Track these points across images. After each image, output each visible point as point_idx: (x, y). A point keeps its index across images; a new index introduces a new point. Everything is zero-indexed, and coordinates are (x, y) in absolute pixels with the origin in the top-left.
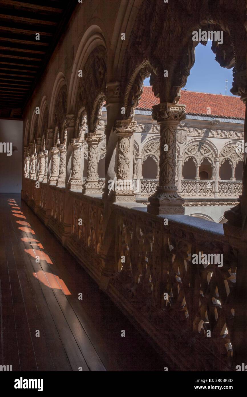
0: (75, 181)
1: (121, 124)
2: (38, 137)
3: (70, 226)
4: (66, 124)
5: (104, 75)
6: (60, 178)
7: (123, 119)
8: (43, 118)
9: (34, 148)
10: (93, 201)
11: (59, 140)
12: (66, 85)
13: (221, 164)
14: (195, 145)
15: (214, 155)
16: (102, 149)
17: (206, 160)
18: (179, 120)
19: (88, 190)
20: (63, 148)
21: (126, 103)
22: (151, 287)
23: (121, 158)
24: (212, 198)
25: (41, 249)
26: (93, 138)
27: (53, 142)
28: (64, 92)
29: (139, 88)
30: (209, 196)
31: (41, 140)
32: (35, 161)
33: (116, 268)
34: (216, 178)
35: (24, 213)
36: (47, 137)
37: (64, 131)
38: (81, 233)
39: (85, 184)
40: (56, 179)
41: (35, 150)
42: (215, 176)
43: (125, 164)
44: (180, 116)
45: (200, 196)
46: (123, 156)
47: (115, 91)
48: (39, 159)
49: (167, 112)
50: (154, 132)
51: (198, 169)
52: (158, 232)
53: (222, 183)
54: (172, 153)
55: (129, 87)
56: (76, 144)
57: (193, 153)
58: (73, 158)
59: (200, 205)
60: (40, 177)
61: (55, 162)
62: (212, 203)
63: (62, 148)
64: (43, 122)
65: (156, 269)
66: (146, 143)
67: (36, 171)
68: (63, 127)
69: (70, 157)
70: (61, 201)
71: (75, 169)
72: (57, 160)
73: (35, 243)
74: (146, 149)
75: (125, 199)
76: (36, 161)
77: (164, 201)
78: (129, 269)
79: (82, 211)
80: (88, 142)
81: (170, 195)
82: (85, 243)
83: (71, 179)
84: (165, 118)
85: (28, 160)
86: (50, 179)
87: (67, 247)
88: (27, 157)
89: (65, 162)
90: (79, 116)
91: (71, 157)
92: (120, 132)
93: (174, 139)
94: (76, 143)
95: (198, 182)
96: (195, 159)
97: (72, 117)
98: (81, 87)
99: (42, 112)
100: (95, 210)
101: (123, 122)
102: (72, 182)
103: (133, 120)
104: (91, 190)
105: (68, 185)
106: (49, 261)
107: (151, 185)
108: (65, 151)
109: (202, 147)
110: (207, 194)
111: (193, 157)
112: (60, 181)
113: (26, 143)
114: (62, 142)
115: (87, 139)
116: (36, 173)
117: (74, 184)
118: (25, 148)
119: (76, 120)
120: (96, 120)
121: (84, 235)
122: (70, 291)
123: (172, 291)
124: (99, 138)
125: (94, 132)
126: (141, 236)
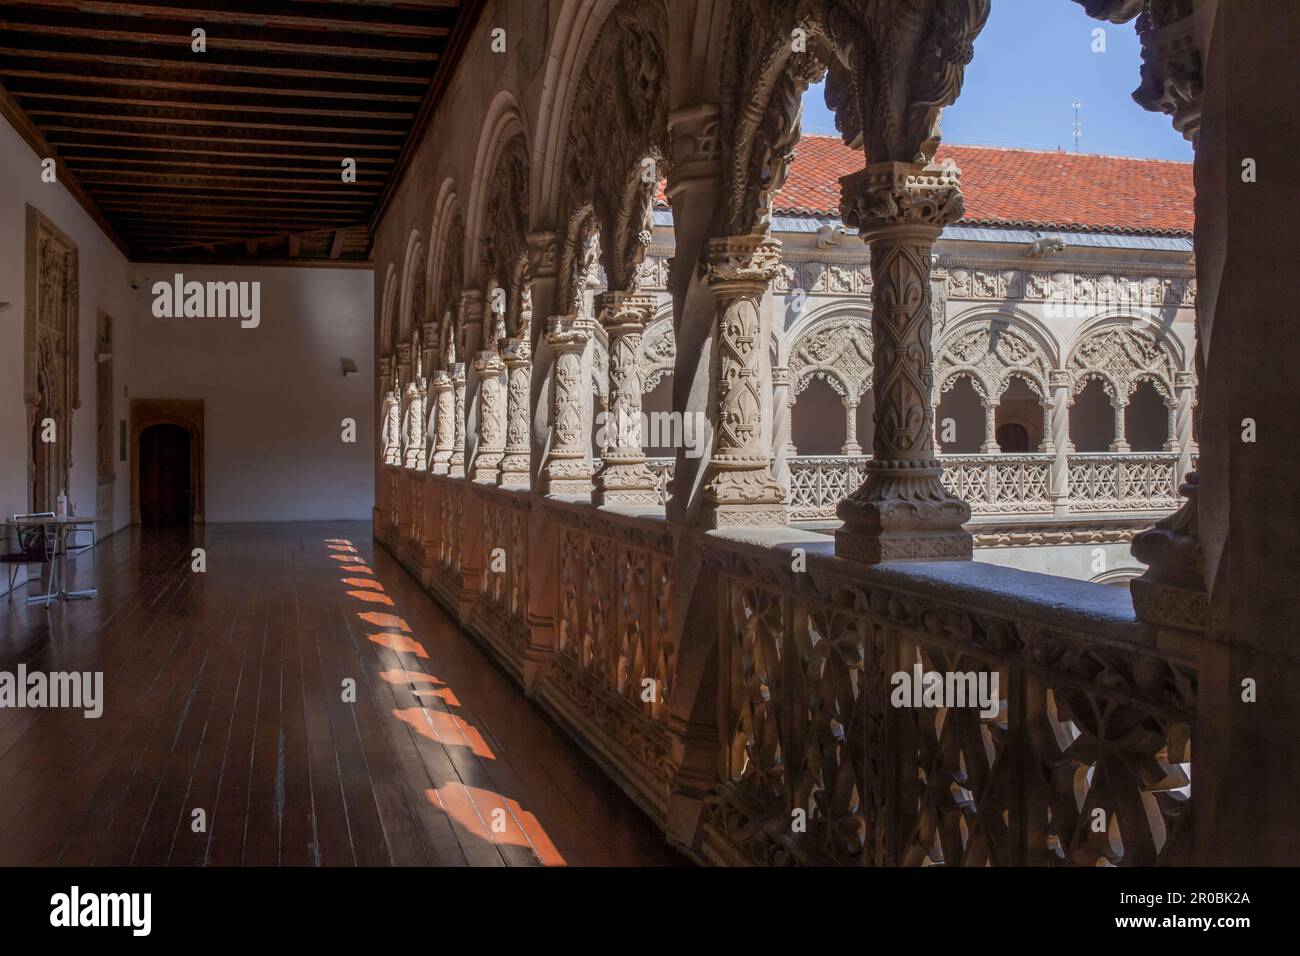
0: (565, 463)
1: (725, 251)
2: (430, 321)
3: (552, 626)
4: (526, 268)
5: (658, 89)
6: (509, 459)
7: (731, 235)
8: (445, 253)
9: (416, 361)
10: (635, 529)
11: (501, 325)
12: (521, 135)
13: (1075, 396)
14: (976, 332)
15: (1047, 364)
16: (649, 357)
17: (1017, 382)
18: (938, 222)
19: (614, 492)
20: (519, 351)
21: (741, 177)
22: (859, 831)
23: (730, 373)
24: (1048, 517)
25: (450, 709)
26: (625, 311)
27: (482, 335)
28: (516, 159)
29: (787, 122)
30: (1035, 508)
31: (438, 331)
32: (418, 406)
33: (725, 764)
34: (1059, 443)
35: (384, 587)
36: (461, 317)
37: (520, 294)
38: (592, 648)
39: (600, 473)
40: (494, 463)
41: (420, 366)
42: (1054, 438)
43: (744, 393)
44: (944, 208)
45: (1002, 512)
46: (735, 366)
47: (699, 139)
48: (434, 397)
49: (893, 195)
50: (830, 292)
51: (991, 416)
52: (877, 627)
53: (1081, 462)
54: (916, 339)
55: (750, 120)
56: (564, 334)
57: (973, 359)
58: (555, 383)
59: (1004, 542)
60: (438, 457)
61: (489, 402)
62: (1047, 535)
63: (515, 352)
64: (443, 268)
65: (874, 761)
66: (803, 331)
67: (424, 439)
68: (517, 281)
69: (544, 380)
70: (516, 540)
71: (565, 423)
72: (497, 395)
73: (429, 686)
74: (804, 351)
75: (748, 517)
76: (425, 405)
77: (897, 512)
78: (773, 766)
79: (592, 570)
80: (606, 323)
81: (918, 492)
82: (609, 683)
83: (551, 458)
84: (887, 216)
85: (395, 402)
86: (474, 464)
87: (542, 697)
88: (391, 393)
89: (525, 401)
90: (572, 237)
91: (547, 381)
92: (722, 281)
93: (923, 292)
94: (563, 331)
95: (993, 463)
96: (978, 379)
97: (546, 242)
98: (576, 136)
99: (440, 235)
100: (641, 564)
101: (733, 246)
102: (555, 469)
103: (769, 238)
104: (623, 492)
105: (541, 480)
106: (483, 750)
107: (825, 477)
108: (526, 361)
109: (1004, 338)
110: (1026, 503)
111: (972, 372)
112: (512, 467)
113: (386, 342)
114: (514, 332)
115: (604, 313)
116: (424, 446)
117: (561, 474)
118: (382, 363)
119: (561, 250)
120: (634, 244)
121: (603, 656)
122: (560, 851)
123: (938, 842)
124: (647, 308)
125: (629, 290)
126: (814, 644)
